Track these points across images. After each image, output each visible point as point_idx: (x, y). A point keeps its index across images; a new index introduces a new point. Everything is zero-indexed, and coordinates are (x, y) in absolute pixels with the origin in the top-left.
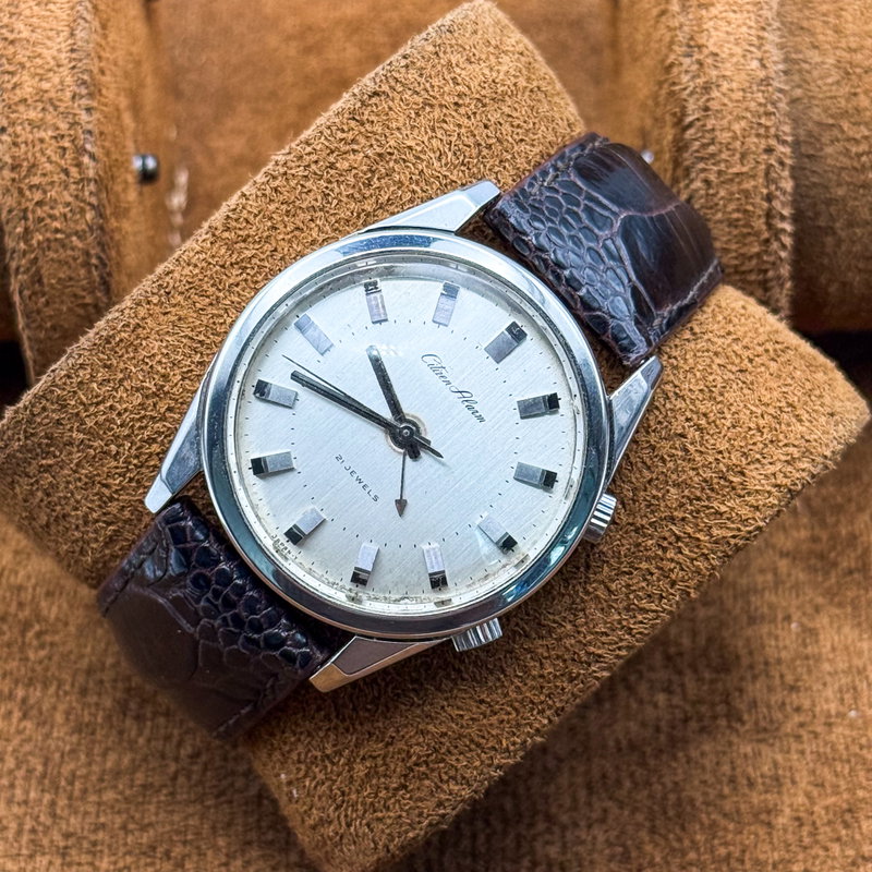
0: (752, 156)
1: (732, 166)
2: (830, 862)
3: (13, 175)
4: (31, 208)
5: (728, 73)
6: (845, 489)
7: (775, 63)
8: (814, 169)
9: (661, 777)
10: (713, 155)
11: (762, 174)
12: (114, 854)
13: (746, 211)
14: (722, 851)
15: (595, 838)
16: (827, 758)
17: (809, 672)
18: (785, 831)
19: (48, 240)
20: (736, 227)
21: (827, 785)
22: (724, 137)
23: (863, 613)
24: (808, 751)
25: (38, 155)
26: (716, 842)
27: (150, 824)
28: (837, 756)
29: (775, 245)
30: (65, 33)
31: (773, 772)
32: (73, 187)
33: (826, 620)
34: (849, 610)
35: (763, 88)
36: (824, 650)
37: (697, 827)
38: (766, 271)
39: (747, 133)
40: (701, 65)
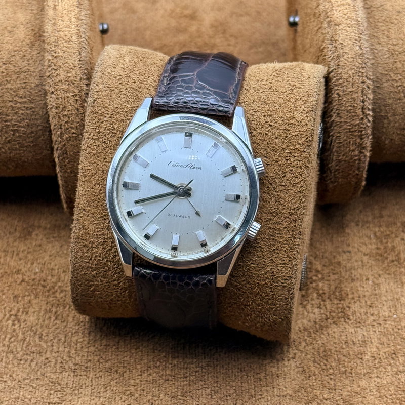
0: (357, 84)
1: (348, 88)
2: (387, 373)
3: (56, 111)
4: (63, 124)
5: (347, 51)
7: (366, 47)
8: (380, 92)
10: (341, 84)
11: (360, 91)
13: (354, 106)
14: (343, 369)
15: (291, 365)
16: (385, 334)
17: (377, 301)
18: (368, 361)
19: (70, 137)
20: (350, 113)
21: (385, 344)
22: (345, 76)
23: (399, 277)
24: (377, 332)
25: (66, 103)
26: (340, 366)
28: (389, 333)
29: (366, 121)
30: (77, 54)
31: (363, 339)
32: (80, 115)
33: (384, 280)
34: (393, 276)
35: (361, 57)
36: (383, 292)
37: (333, 360)
38: (362, 131)
39: (355, 75)
40: (336, 47)
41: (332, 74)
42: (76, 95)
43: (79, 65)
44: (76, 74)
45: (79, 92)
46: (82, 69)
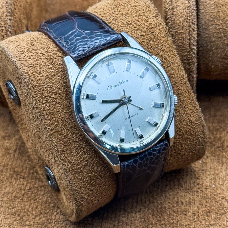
0: (185, 28)
1: (179, 30)
2: (201, 225)
5: (179, 4)
6: (220, 125)
7: (192, 2)
9: (157, 201)
10: (174, 27)
11: (188, 32)
12: (4, 215)
13: (183, 43)
14: (172, 221)
15: (136, 216)
16: (205, 198)
17: (203, 174)
18: (190, 217)
20: (181, 47)
21: (204, 205)
22: (177, 22)
23: (221, 159)
24: (199, 196)
26: (170, 219)
27: (15, 207)
28: (208, 197)
29: (191, 53)
33: (210, 160)
34: (217, 157)
35: (189, 9)
36: (208, 168)
37: (166, 215)
38: (189, 60)
39: (184, 21)
40: (172, 2)
41: (169, 20)
42: (2, 26)
43: (6, 6)
44: (3, 12)
45: (4, 24)
46: (7, 8)
